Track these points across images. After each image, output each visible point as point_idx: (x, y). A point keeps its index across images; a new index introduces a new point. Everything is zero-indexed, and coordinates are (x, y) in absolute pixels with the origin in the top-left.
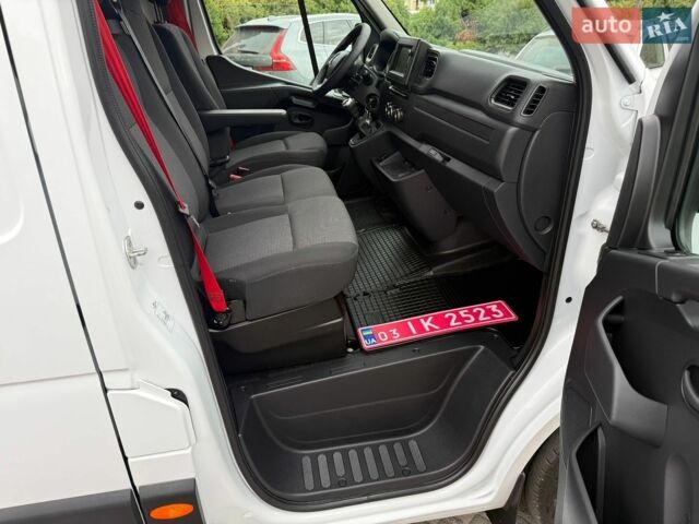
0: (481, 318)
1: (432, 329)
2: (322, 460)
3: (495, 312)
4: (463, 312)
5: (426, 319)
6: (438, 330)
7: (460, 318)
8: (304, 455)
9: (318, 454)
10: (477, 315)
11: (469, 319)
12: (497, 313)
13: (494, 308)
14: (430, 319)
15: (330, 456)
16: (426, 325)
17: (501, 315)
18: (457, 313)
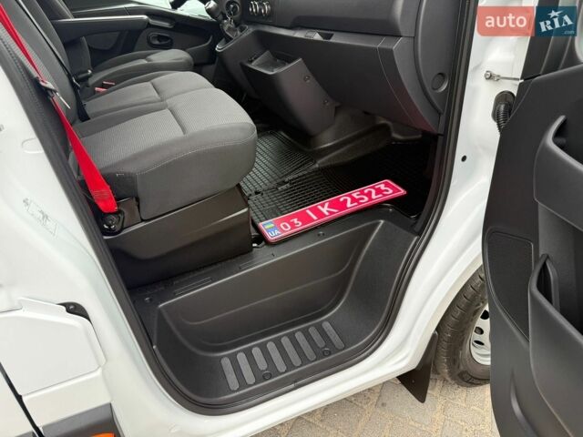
0: (374, 196)
1: (331, 213)
2: (242, 358)
3: (385, 190)
4: (355, 194)
5: (323, 206)
6: (337, 213)
7: (354, 199)
8: (222, 357)
9: (236, 354)
10: (369, 194)
11: (363, 199)
12: (387, 191)
13: (383, 187)
14: (327, 205)
15: (248, 353)
16: (325, 210)
17: (391, 191)
18: (350, 196)
